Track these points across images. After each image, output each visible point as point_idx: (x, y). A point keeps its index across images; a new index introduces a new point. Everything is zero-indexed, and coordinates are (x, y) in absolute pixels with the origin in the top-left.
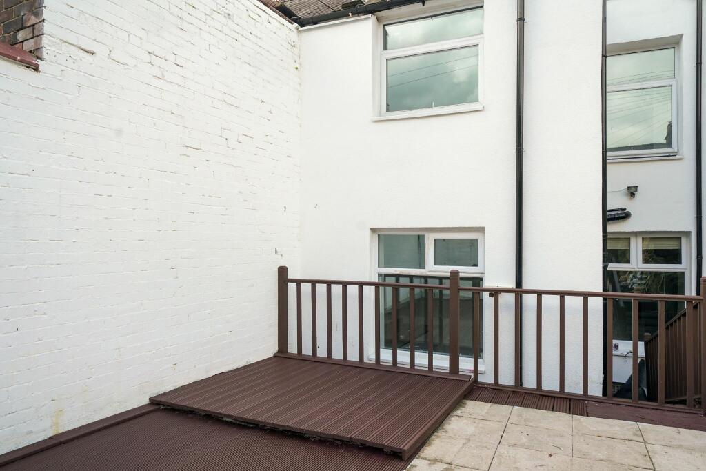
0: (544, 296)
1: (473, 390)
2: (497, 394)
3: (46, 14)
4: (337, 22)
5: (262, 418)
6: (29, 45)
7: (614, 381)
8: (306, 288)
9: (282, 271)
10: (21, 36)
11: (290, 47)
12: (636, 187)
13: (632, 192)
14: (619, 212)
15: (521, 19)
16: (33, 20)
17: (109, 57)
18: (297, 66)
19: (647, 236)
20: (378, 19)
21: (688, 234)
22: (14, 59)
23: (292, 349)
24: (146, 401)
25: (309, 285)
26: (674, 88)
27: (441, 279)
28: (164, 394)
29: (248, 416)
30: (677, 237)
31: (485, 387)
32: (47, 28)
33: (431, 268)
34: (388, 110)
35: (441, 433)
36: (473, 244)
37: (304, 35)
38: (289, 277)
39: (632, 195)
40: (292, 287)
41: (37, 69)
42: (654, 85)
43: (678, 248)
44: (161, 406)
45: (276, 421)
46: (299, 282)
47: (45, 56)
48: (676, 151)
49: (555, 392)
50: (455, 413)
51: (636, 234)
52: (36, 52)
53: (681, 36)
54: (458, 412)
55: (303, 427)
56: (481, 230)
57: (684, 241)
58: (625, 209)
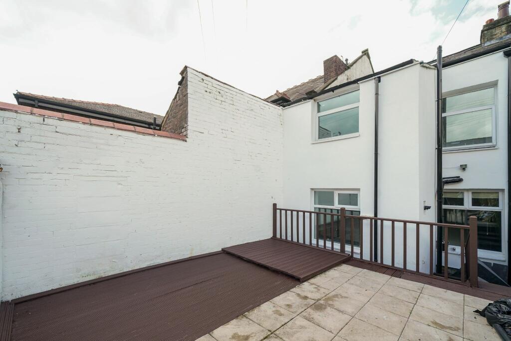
0: (384, 221)
1: (349, 260)
2: (360, 263)
3: (189, 123)
4: (297, 104)
5: (255, 260)
6: (185, 133)
7: (449, 266)
8: (283, 212)
9: (275, 205)
10: (183, 130)
11: (279, 117)
12: (466, 165)
13: (464, 168)
14: (455, 179)
15: (377, 94)
16: (186, 125)
17: (208, 133)
18: (282, 123)
19: (474, 192)
20: (314, 100)
21: (503, 190)
22: (179, 139)
23: (278, 236)
24: (220, 250)
25: (284, 211)
26: (494, 109)
27: (338, 210)
28: (227, 248)
29: (251, 259)
30: (497, 191)
31: (356, 259)
32: (189, 128)
33: (337, 206)
34: (319, 138)
35: (323, 275)
36: (356, 196)
37: (285, 111)
38: (277, 208)
39: (464, 169)
40: (278, 211)
41: (186, 141)
42: (473, 110)
43: (497, 198)
44: (225, 252)
45: (259, 262)
46: (281, 210)
47: (188, 137)
48: (495, 144)
49: (389, 266)
50: (334, 268)
51: (468, 190)
52: (186, 136)
53: (497, 81)
54: (336, 268)
55: (268, 265)
56: (359, 190)
57: (500, 194)
58: (459, 177)
